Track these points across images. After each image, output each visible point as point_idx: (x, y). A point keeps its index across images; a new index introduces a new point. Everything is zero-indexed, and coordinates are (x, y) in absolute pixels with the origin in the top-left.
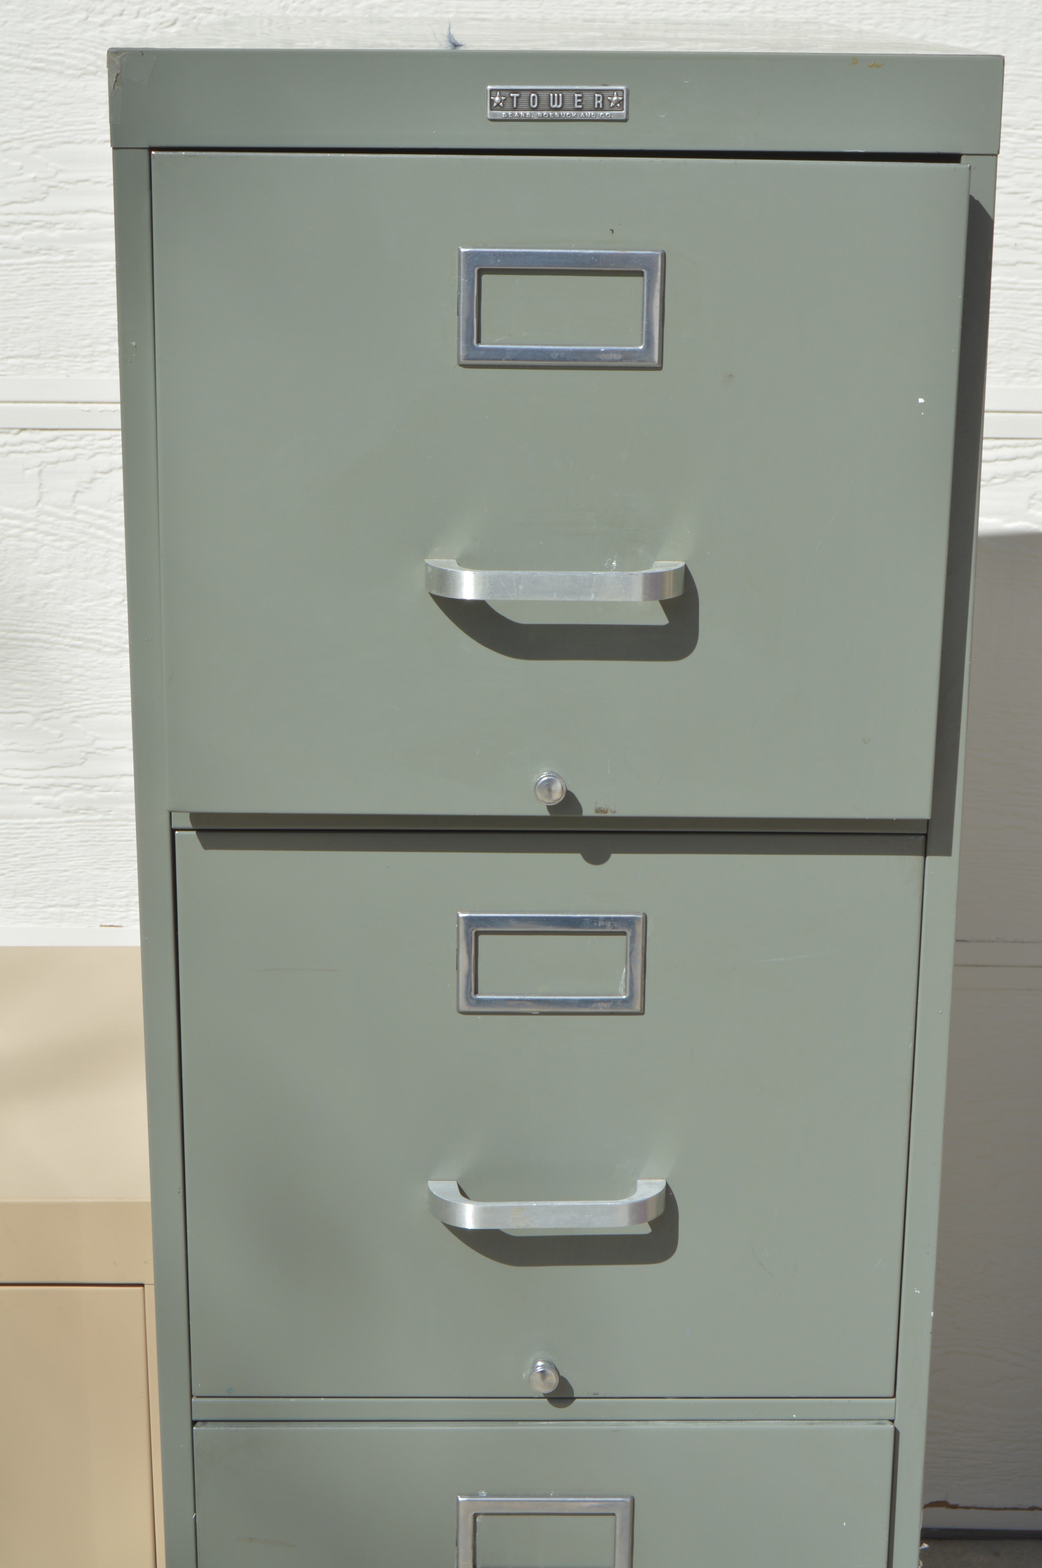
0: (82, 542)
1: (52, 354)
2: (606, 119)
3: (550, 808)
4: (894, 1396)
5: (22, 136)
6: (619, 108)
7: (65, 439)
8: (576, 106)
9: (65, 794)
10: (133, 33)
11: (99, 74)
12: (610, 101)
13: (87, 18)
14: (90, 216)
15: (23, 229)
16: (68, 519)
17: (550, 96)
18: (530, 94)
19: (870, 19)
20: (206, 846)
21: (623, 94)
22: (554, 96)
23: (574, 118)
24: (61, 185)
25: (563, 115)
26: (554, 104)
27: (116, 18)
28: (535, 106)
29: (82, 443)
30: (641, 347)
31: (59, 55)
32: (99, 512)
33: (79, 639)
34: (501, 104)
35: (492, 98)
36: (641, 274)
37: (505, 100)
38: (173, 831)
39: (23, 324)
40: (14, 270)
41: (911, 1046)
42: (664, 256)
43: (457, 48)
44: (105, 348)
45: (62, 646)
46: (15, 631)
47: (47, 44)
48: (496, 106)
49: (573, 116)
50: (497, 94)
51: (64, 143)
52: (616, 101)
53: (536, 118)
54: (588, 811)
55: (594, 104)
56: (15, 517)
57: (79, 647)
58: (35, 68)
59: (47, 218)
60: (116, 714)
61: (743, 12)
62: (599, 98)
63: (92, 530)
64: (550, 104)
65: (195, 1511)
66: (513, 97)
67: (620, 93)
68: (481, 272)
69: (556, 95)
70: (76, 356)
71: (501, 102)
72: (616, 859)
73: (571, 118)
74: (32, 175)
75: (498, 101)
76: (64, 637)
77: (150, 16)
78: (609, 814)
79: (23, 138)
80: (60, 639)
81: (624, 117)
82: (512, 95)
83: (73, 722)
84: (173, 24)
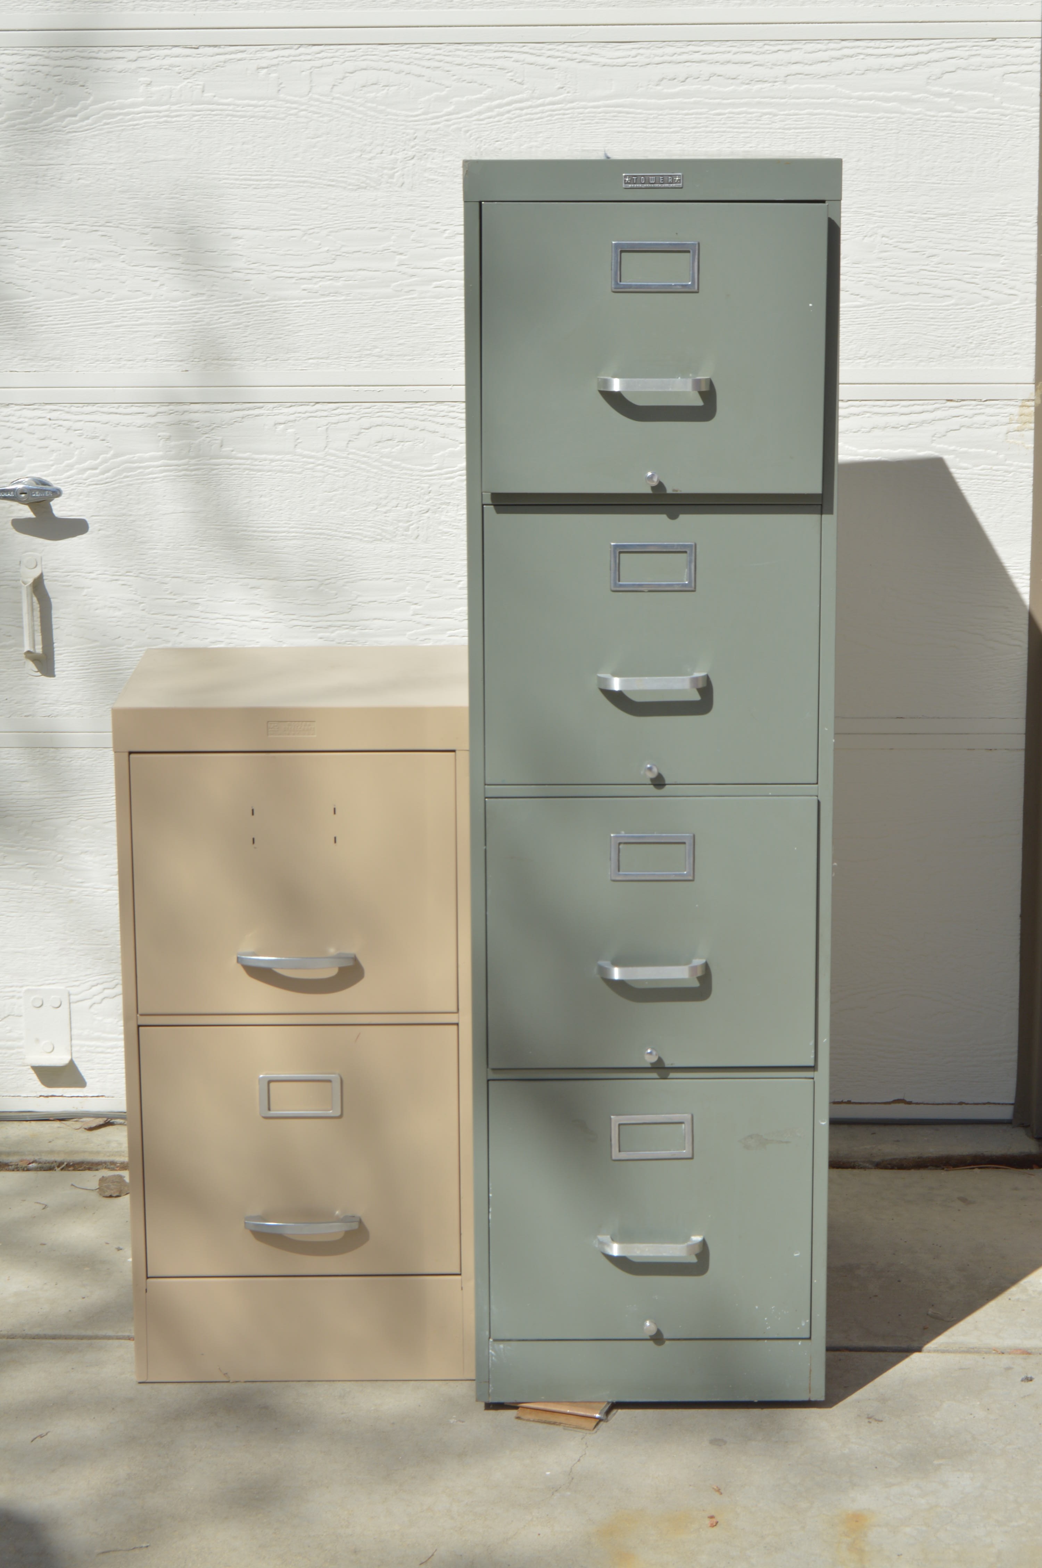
0: (352, 472)
1: (336, 356)
3: (653, 488)
4: (817, 783)
5: (321, 225)
6: (679, 183)
7: (343, 409)
8: (661, 182)
9: (338, 632)
10: (388, 164)
11: (368, 188)
12: (675, 180)
13: (361, 155)
14: (360, 272)
15: (320, 281)
16: (343, 458)
17: (650, 178)
18: (641, 177)
19: (827, 150)
20: (498, 512)
24: (344, 254)
25: (655, 186)
26: (651, 181)
27: (378, 155)
28: (643, 182)
29: (353, 410)
30: (690, 283)
31: (344, 177)
32: (363, 453)
33: (349, 533)
35: (625, 179)
36: (689, 252)
37: (631, 180)
38: (483, 505)
39: (318, 338)
40: (313, 306)
41: (818, 606)
42: (699, 244)
44: (369, 352)
45: (338, 538)
46: (309, 528)
47: (337, 171)
48: (627, 183)
50: (627, 177)
51: (346, 229)
52: (678, 180)
54: (669, 490)
55: (669, 181)
56: (311, 457)
57: (349, 538)
58: (329, 185)
59: (334, 274)
60: (371, 580)
61: (751, 147)
62: (671, 179)
63: (358, 465)
65: (486, 845)
66: (634, 179)
67: (680, 176)
68: (621, 252)
69: (652, 177)
70: (351, 358)
71: (629, 181)
72: (682, 517)
74: (327, 249)
76: (340, 532)
77: (399, 154)
78: (679, 492)
79: (321, 227)
80: (337, 533)
81: (681, 187)
83: (344, 586)
84: (413, 158)
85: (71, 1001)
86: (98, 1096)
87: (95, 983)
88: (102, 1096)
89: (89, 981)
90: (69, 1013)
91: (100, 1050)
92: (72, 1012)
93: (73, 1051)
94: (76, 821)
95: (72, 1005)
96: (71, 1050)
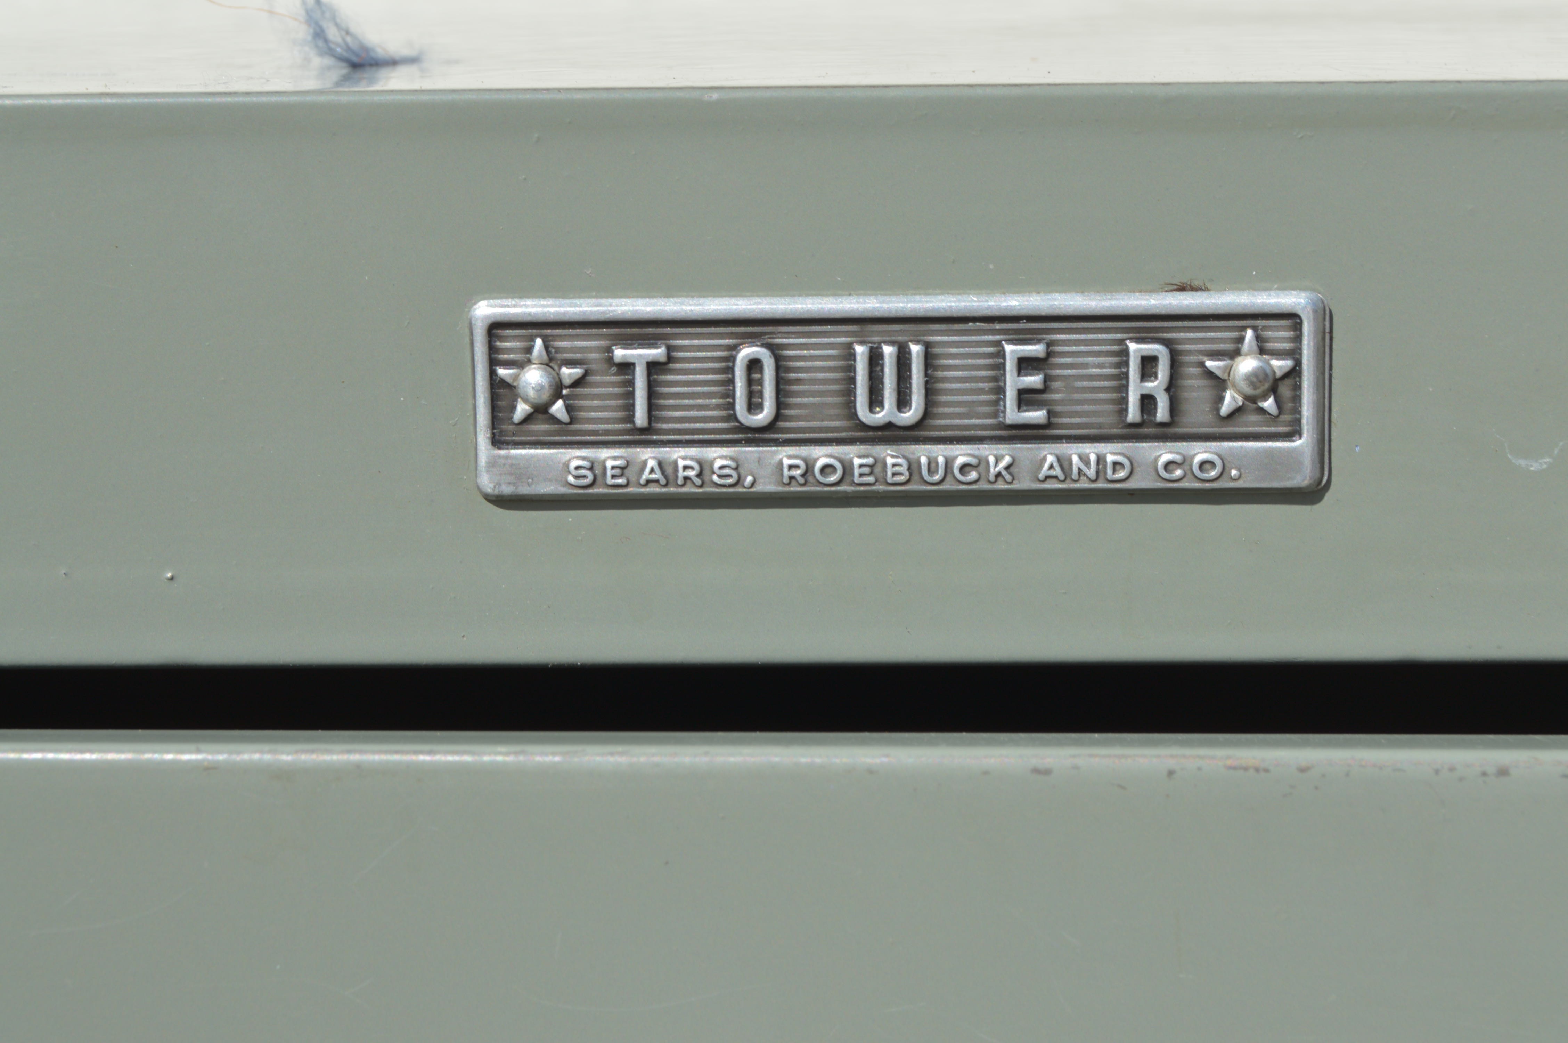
2: (1197, 485)
6: (1274, 419)
8: (1012, 414)
12: (1219, 383)
17: (851, 356)
18: (735, 348)
21: (1298, 339)
22: (875, 358)
23: (1001, 486)
25: (932, 466)
26: (875, 400)
34: (558, 408)
35: (502, 372)
37: (578, 383)
43: (368, 73)
48: (527, 419)
49: (993, 471)
50: (529, 350)
52: (1255, 378)
53: (767, 486)
55: (1123, 401)
62: (1148, 364)
64: (850, 405)
67: (1279, 336)
69: (888, 350)
71: (557, 394)
73: (983, 486)
75: (539, 389)
82: (620, 353)
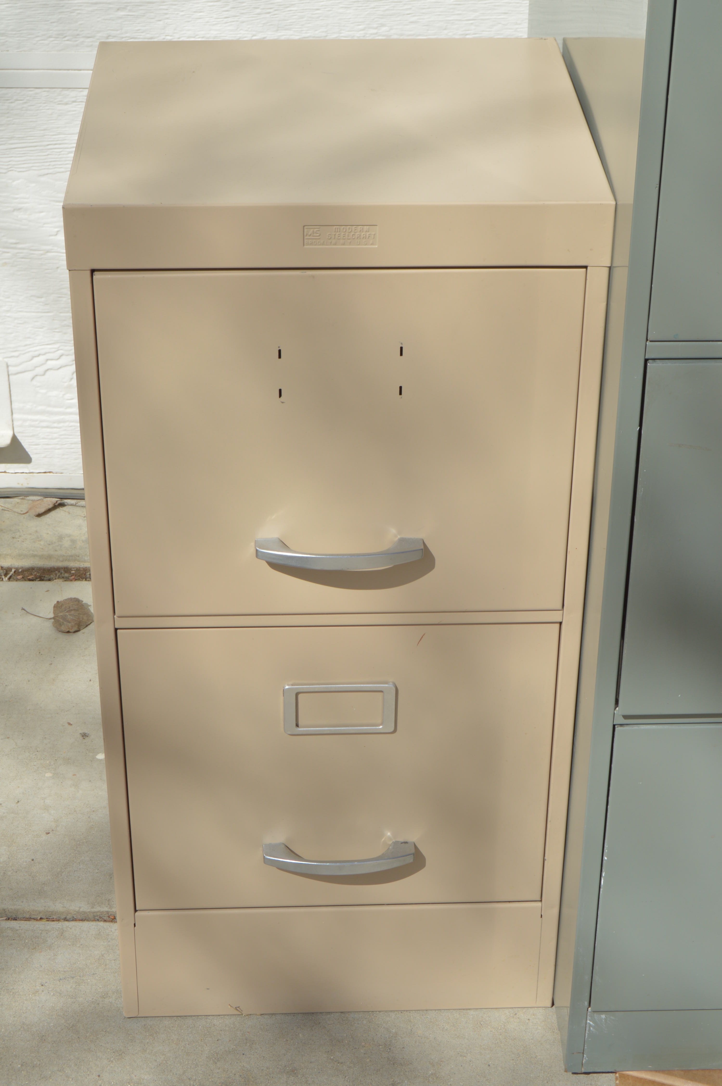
85: (10, 373)
86: (45, 473)
87: (37, 353)
88: (50, 472)
89: (29, 352)
90: (8, 386)
91: (44, 424)
92: (11, 385)
93: (14, 426)
94: (5, 173)
95: (11, 377)
96: (13, 425)
